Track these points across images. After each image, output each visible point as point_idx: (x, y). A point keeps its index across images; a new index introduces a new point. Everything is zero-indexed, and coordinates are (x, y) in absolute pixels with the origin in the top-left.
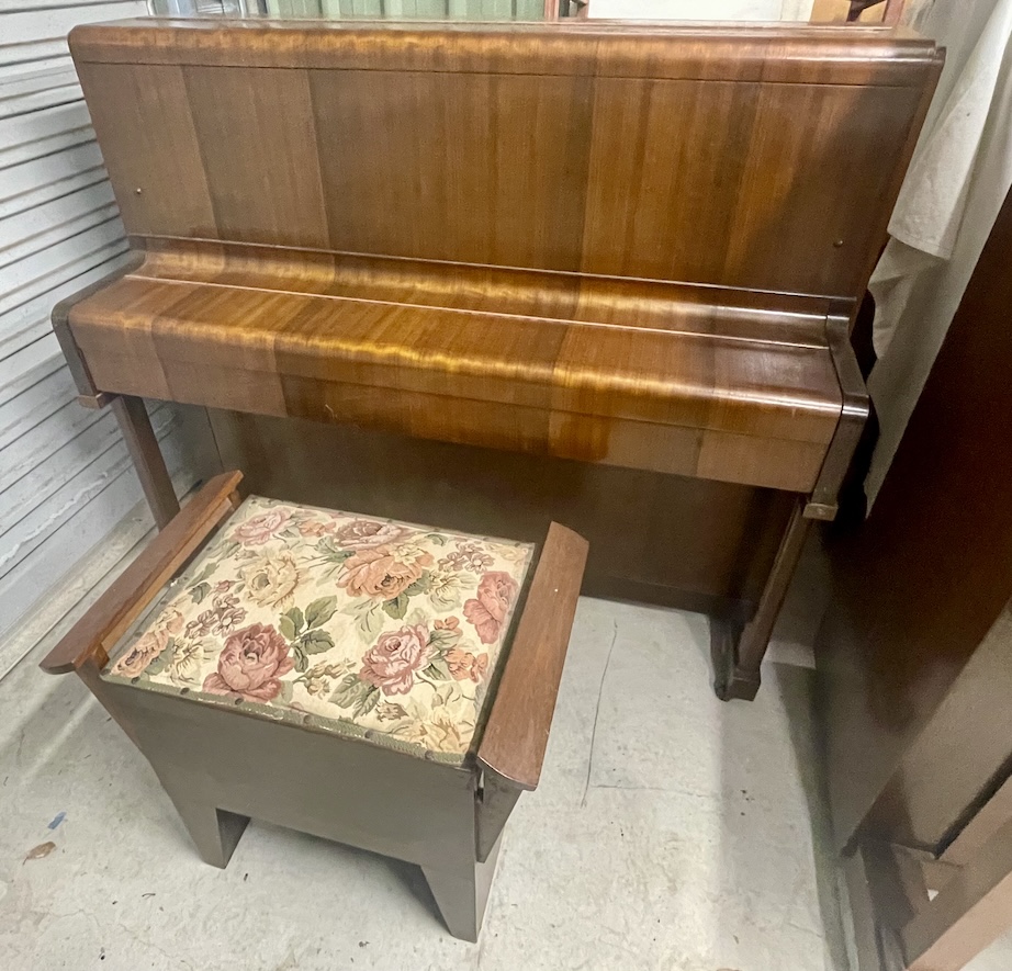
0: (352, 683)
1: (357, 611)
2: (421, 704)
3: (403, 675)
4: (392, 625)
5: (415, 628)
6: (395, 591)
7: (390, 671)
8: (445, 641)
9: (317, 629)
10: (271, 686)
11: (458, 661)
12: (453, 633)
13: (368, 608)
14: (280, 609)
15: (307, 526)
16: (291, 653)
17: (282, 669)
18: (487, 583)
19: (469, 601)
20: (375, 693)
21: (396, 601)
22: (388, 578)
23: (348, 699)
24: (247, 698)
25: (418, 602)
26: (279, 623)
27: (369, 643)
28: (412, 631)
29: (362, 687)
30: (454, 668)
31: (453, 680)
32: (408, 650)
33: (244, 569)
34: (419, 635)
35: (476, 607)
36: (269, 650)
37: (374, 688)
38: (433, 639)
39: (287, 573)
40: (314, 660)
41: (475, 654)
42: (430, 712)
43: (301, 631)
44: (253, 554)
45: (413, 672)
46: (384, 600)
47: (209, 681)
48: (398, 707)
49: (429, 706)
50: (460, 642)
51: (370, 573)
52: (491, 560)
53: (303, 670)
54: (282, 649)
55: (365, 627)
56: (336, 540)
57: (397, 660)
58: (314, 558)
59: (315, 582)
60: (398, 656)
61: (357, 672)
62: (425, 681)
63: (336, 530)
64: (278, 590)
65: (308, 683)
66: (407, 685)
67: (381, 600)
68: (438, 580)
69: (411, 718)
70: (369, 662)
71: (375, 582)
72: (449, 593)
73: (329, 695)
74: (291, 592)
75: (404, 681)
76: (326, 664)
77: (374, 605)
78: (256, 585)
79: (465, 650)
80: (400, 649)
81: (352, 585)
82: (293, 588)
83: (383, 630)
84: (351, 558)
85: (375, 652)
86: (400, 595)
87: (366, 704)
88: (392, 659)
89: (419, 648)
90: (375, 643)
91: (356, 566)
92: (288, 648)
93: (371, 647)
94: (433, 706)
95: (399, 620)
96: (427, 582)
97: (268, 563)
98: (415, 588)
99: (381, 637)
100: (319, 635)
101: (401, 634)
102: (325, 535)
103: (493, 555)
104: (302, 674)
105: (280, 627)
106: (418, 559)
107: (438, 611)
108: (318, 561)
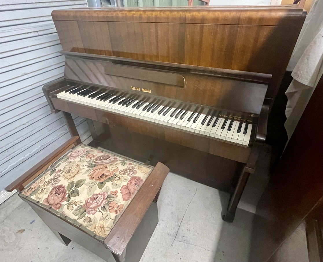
0: (80, 208)
1: (90, 185)
2: (97, 219)
3: (95, 208)
4: (98, 191)
5: (104, 193)
6: (103, 179)
7: (92, 206)
8: (111, 198)
9: (76, 189)
10: (59, 205)
11: (113, 206)
12: (114, 196)
13: (93, 184)
14: (69, 181)
15: (89, 155)
16: (67, 196)
17: (63, 200)
18: (132, 180)
19: (124, 186)
20: (85, 213)
21: (102, 183)
22: (103, 175)
23: (77, 213)
24: (53, 207)
25: (109, 184)
26: (67, 185)
27: (89, 196)
28: (103, 194)
29: (82, 210)
30: (111, 208)
31: (109, 212)
32: (99, 200)
33: (66, 167)
34: (104, 195)
35: (125, 188)
36: (62, 193)
37: (85, 211)
38: (108, 197)
39: (76, 169)
40: (72, 199)
41: (119, 204)
42: (99, 222)
43: (72, 189)
44: (71, 162)
45: (98, 208)
46: (99, 182)
47: (44, 201)
48: (90, 218)
49: (99, 220)
50: (116, 199)
51: (98, 173)
52: (136, 172)
53: (68, 201)
54: (65, 194)
55: (90, 191)
56: (94, 161)
57: (95, 203)
58: (85, 166)
59: (82, 173)
60: (96, 202)
61: (82, 205)
62: (100, 211)
63: (96, 157)
64: (71, 175)
65: (68, 206)
66: (95, 212)
67: (98, 182)
68: (117, 177)
69: (92, 223)
70: (87, 202)
71: (98, 176)
72: (119, 182)
73: (73, 211)
74: (74, 176)
75: (94, 210)
76: (75, 201)
77: (95, 183)
78: (66, 172)
79: (116, 202)
80: (97, 199)
81: (92, 176)
82: (76, 175)
83: (95, 192)
84: (95, 167)
85: (90, 199)
86: (104, 181)
87: (82, 216)
88: (94, 202)
89: (103, 200)
90: (91, 196)
91: (96, 170)
92: (67, 194)
93: (89, 197)
94: (100, 220)
95: (101, 189)
96: (114, 177)
97: (73, 166)
98: (110, 179)
99: (94, 194)
100: (76, 191)
101: (99, 194)
102: (93, 158)
103: (137, 170)
104: (68, 203)
105: (67, 187)
106: (114, 170)
107: (113, 188)
108: (86, 167)
